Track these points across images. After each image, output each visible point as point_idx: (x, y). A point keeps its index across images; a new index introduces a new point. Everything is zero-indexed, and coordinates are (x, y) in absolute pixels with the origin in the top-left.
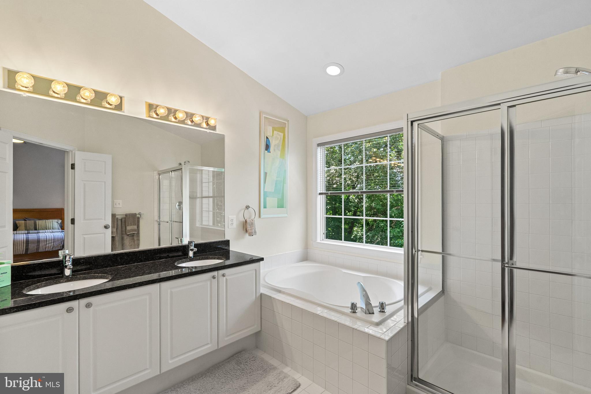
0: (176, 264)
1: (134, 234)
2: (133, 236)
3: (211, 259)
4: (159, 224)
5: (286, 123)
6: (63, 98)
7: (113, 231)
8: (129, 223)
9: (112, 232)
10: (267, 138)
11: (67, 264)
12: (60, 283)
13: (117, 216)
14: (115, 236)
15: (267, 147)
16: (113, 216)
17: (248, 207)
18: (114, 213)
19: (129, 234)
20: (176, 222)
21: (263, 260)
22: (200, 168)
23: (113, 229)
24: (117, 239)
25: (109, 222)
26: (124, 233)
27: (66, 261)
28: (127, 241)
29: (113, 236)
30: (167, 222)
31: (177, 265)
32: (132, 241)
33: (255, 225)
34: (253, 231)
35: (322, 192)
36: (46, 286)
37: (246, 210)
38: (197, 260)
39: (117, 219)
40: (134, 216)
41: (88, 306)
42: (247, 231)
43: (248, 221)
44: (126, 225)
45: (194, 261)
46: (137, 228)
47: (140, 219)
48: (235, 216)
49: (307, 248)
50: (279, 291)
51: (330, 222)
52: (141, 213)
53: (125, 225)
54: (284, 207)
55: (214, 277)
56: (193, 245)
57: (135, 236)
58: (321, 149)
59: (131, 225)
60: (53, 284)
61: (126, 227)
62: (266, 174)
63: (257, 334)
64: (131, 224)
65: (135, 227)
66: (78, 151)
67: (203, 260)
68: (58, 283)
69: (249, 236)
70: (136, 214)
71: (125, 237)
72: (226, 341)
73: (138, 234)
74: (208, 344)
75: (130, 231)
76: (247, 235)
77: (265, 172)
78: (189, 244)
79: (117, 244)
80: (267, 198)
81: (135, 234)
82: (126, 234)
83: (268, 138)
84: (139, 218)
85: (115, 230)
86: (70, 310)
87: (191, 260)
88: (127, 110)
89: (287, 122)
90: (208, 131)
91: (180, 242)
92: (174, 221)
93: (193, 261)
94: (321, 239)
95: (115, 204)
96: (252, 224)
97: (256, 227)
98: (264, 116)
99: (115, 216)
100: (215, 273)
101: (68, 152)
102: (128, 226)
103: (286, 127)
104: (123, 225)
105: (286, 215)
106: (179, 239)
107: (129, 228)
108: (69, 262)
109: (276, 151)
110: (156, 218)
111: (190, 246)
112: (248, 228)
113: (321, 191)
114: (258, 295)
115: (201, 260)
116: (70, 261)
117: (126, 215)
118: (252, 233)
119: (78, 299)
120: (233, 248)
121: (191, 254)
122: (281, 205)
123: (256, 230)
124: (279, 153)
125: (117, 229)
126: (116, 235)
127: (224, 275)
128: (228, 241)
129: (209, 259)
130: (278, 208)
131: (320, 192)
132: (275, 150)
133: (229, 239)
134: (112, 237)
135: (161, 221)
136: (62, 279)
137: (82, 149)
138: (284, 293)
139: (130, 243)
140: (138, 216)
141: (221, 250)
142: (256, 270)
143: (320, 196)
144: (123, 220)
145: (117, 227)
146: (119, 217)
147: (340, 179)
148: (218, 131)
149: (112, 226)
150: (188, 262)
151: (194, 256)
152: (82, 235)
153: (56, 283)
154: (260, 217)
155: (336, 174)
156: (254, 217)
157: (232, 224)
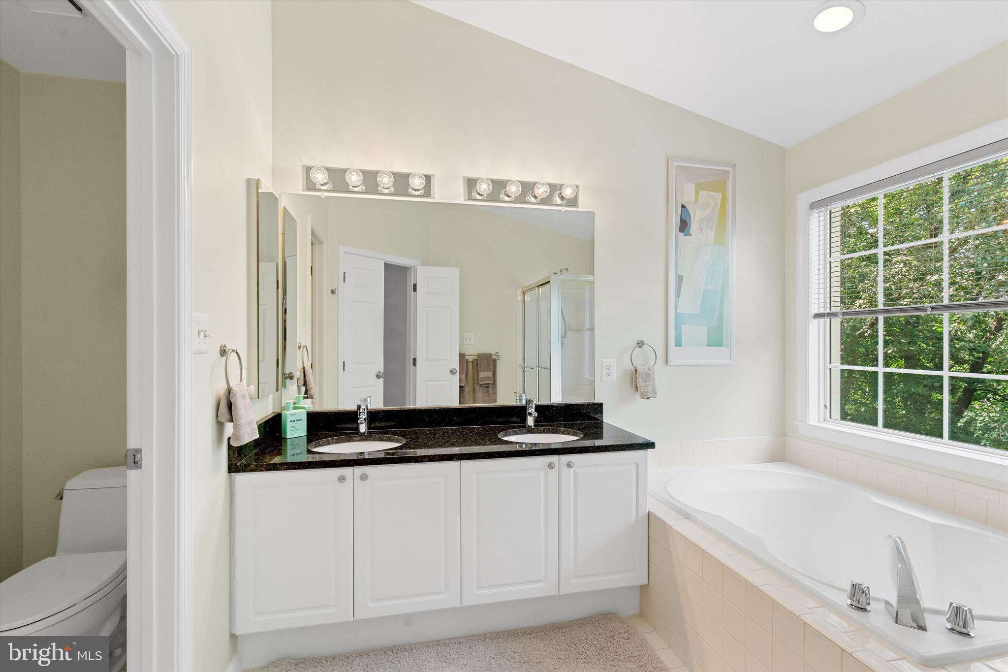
0: (499, 436)
1: (488, 384)
2: (488, 387)
3: (563, 433)
4: (524, 371)
5: (728, 172)
6: (364, 191)
7: (462, 378)
8: (482, 366)
9: (460, 380)
10: (683, 206)
11: (361, 416)
12: (354, 441)
13: (466, 356)
14: (463, 385)
15: (684, 226)
16: (462, 356)
17: (641, 344)
18: (463, 352)
19: (482, 384)
20: (545, 368)
21: (654, 448)
23: (462, 375)
24: (467, 389)
25: (457, 367)
26: (476, 381)
27: (360, 413)
28: (480, 393)
29: (461, 385)
30: (532, 368)
31: (503, 437)
32: (486, 395)
33: (654, 378)
34: (650, 389)
35: (822, 311)
36: (338, 443)
37: (637, 349)
38: (539, 433)
39: (467, 361)
40: (488, 356)
41: (364, 477)
42: (637, 389)
43: (640, 369)
44: (479, 369)
45: (535, 433)
46: (492, 376)
47: (497, 362)
48: (615, 360)
49: (785, 435)
50: (687, 516)
51: (894, 385)
52: (499, 353)
53: (477, 369)
54: (724, 343)
55: (551, 466)
56: (534, 406)
57: (490, 386)
58: (821, 214)
59: (484, 371)
60: (345, 442)
61: (478, 374)
62: (680, 279)
63: (644, 589)
64: (485, 369)
65: (490, 374)
66: (421, 265)
67: (550, 433)
68: (351, 442)
69: (641, 398)
70: (491, 355)
71: (477, 388)
72: (574, 585)
73: (494, 384)
74: (540, 581)
75: (483, 379)
76: (638, 396)
77: (679, 276)
78: (526, 404)
79: (467, 397)
80: (683, 326)
81: (491, 385)
82: (478, 384)
83: (685, 207)
84: (495, 361)
85: (464, 377)
86: (342, 479)
87: (530, 431)
88: (439, 195)
89: (730, 169)
90: (563, 209)
91: (518, 401)
92: (542, 368)
93: (532, 433)
94: (819, 416)
95: (465, 339)
96: (648, 376)
97: (656, 382)
98: (676, 164)
99: (465, 357)
100: (554, 459)
101: (410, 268)
102: (480, 372)
103: (729, 179)
104: (475, 371)
105: (729, 362)
106: (517, 395)
107: (482, 375)
108: (364, 414)
109: (703, 231)
110: (520, 361)
111: (529, 407)
112: (639, 382)
113: (819, 310)
114: (643, 513)
115: (547, 433)
116: (364, 412)
117: (478, 355)
118: (647, 392)
119: (353, 466)
120: (609, 418)
121: (530, 421)
122: (716, 340)
123: (657, 388)
124: (711, 235)
125: (466, 375)
126: (465, 385)
127: (569, 465)
128: (601, 405)
129: (559, 433)
130: (708, 345)
131: (817, 312)
132: (701, 230)
133: (602, 402)
134: (461, 387)
135: (527, 367)
136: (355, 436)
137: (425, 263)
138: (694, 521)
139: (483, 398)
140: (494, 357)
141: (586, 420)
142: (637, 466)
143: (816, 320)
144: (475, 363)
145: (467, 372)
146: (470, 358)
147: (921, 286)
149: (460, 371)
150: (524, 434)
151: (535, 426)
152: (425, 381)
153: (349, 441)
154: (667, 362)
155: (909, 273)
156: (653, 364)
157: (609, 374)
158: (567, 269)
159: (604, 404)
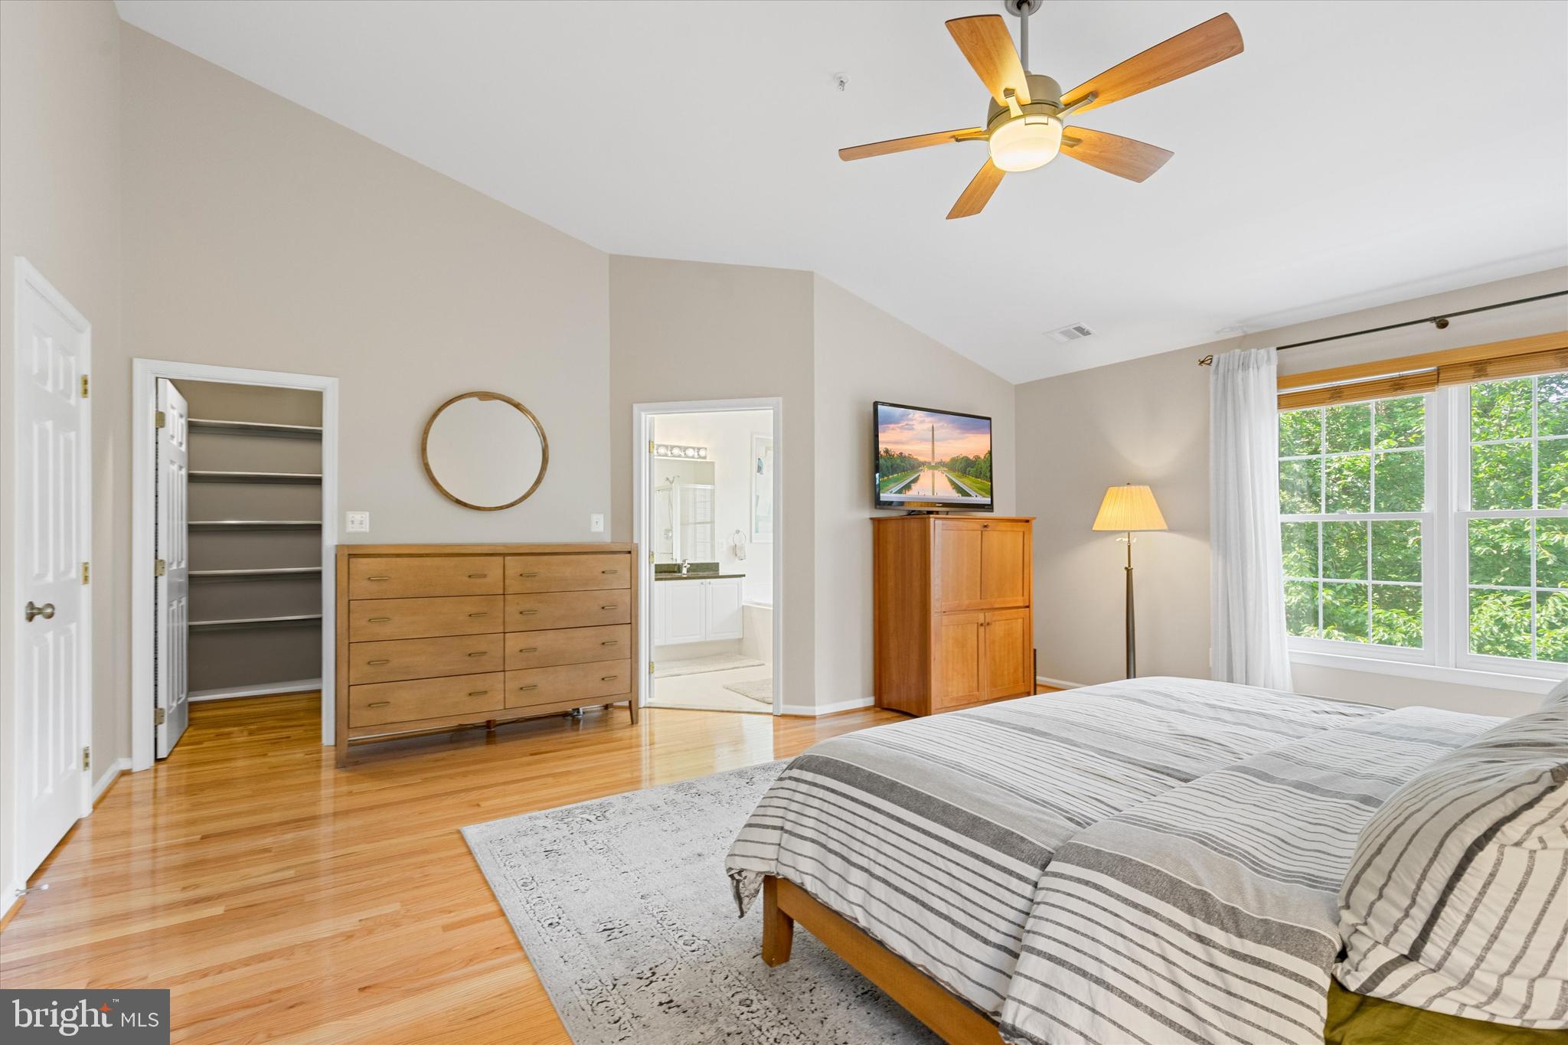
10: (759, 459)
15: (759, 469)
17: (738, 532)
21: (745, 576)
22: (692, 486)
33: (745, 548)
37: (736, 534)
42: (736, 555)
43: (737, 545)
48: (725, 539)
55: (702, 583)
56: (686, 563)
62: (758, 497)
69: (738, 560)
76: (736, 560)
80: (759, 522)
96: (742, 548)
98: (755, 436)
100: (703, 580)
111: (683, 564)
112: (738, 552)
114: (741, 604)
118: (742, 557)
120: (722, 567)
123: (746, 554)
127: (711, 584)
128: (718, 563)
132: (767, 471)
133: (718, 561)
141: (711, 568)
142: (736, 582)
148: (708, 460)
154: (751, 541)
156: (744, 542)
157: (722, 547)
158: (678, 477)
159: (720, 565)
